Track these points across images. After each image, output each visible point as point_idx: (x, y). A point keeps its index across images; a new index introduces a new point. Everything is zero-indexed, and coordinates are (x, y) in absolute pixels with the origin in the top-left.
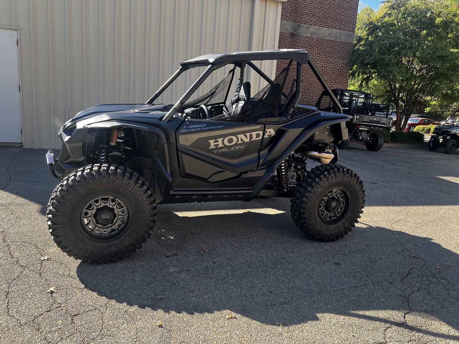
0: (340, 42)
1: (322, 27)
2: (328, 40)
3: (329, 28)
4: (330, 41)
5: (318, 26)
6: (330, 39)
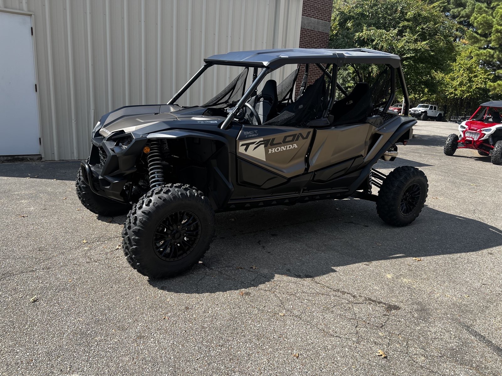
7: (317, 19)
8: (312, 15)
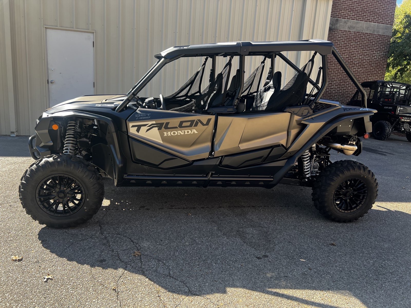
0: (378, 35)
1: (360, 20)
2: (365, 33)
3: (367, 21)
4: (368, 34)
5: (356, 20)
6: (368, 32)
7: (377, 23)
8: (371, 20)
